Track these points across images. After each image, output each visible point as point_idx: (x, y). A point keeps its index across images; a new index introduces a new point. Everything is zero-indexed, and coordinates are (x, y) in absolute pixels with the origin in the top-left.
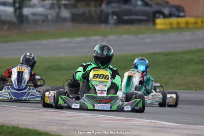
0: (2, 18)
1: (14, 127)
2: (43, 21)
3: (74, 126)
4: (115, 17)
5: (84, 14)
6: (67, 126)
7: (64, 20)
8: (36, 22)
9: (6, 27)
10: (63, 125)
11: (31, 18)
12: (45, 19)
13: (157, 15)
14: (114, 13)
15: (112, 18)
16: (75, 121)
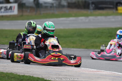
0: (27, 5)
1: (30, 76)
2: (51, 7)
3: (66, 75)
4: (93, 5)
5: (75, 3)
6: (62, 75)
7: (63, 6)
8: (46, 7)
9: (29, 11)
10: (59, 75)
11: (44, 5)
12: (52, 6)
13: (119, 5)
14: (93, 3)
15: (92, 6)
16: (67, 72)
